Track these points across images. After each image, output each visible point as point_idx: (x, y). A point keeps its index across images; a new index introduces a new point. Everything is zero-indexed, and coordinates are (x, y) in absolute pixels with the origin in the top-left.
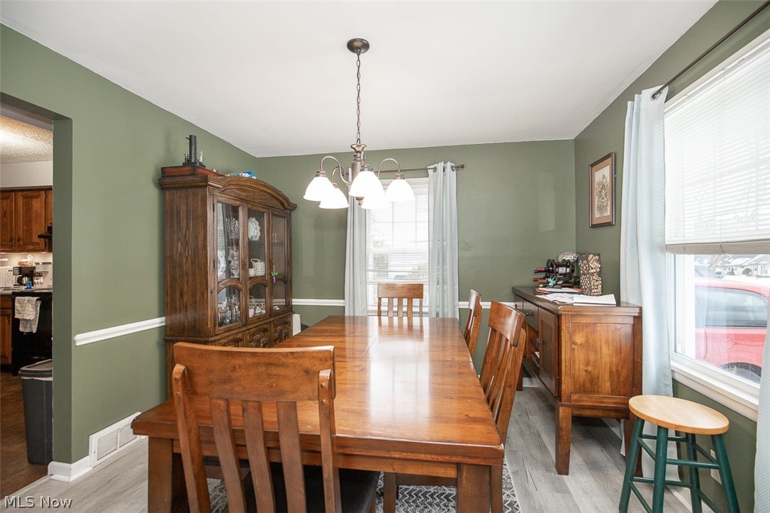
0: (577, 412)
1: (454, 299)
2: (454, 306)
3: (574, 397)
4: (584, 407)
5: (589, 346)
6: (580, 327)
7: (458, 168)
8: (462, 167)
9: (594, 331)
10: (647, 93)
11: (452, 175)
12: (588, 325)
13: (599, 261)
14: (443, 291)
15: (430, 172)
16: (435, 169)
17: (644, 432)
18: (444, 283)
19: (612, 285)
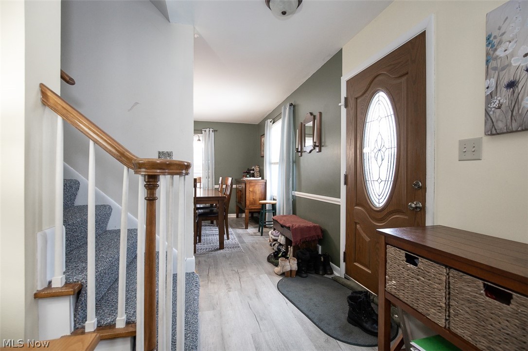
0: (250, 211)
1: (213, 184)
2: (213, 187)
3: (250, 206)
4: (252, 209)
5: (253, 192)
6: (250, 186)
7: (214, 131)
8: (217, 131)
9: (255, 187)
10: (269, 120)
11: (212, 134)
12: (253, 185)
13: (259, 168)
14: (208, 181)
15: (203, 132)
16: (205, 131)
17: (267, 209)
18: (209, 178)
19: (262, 174)
